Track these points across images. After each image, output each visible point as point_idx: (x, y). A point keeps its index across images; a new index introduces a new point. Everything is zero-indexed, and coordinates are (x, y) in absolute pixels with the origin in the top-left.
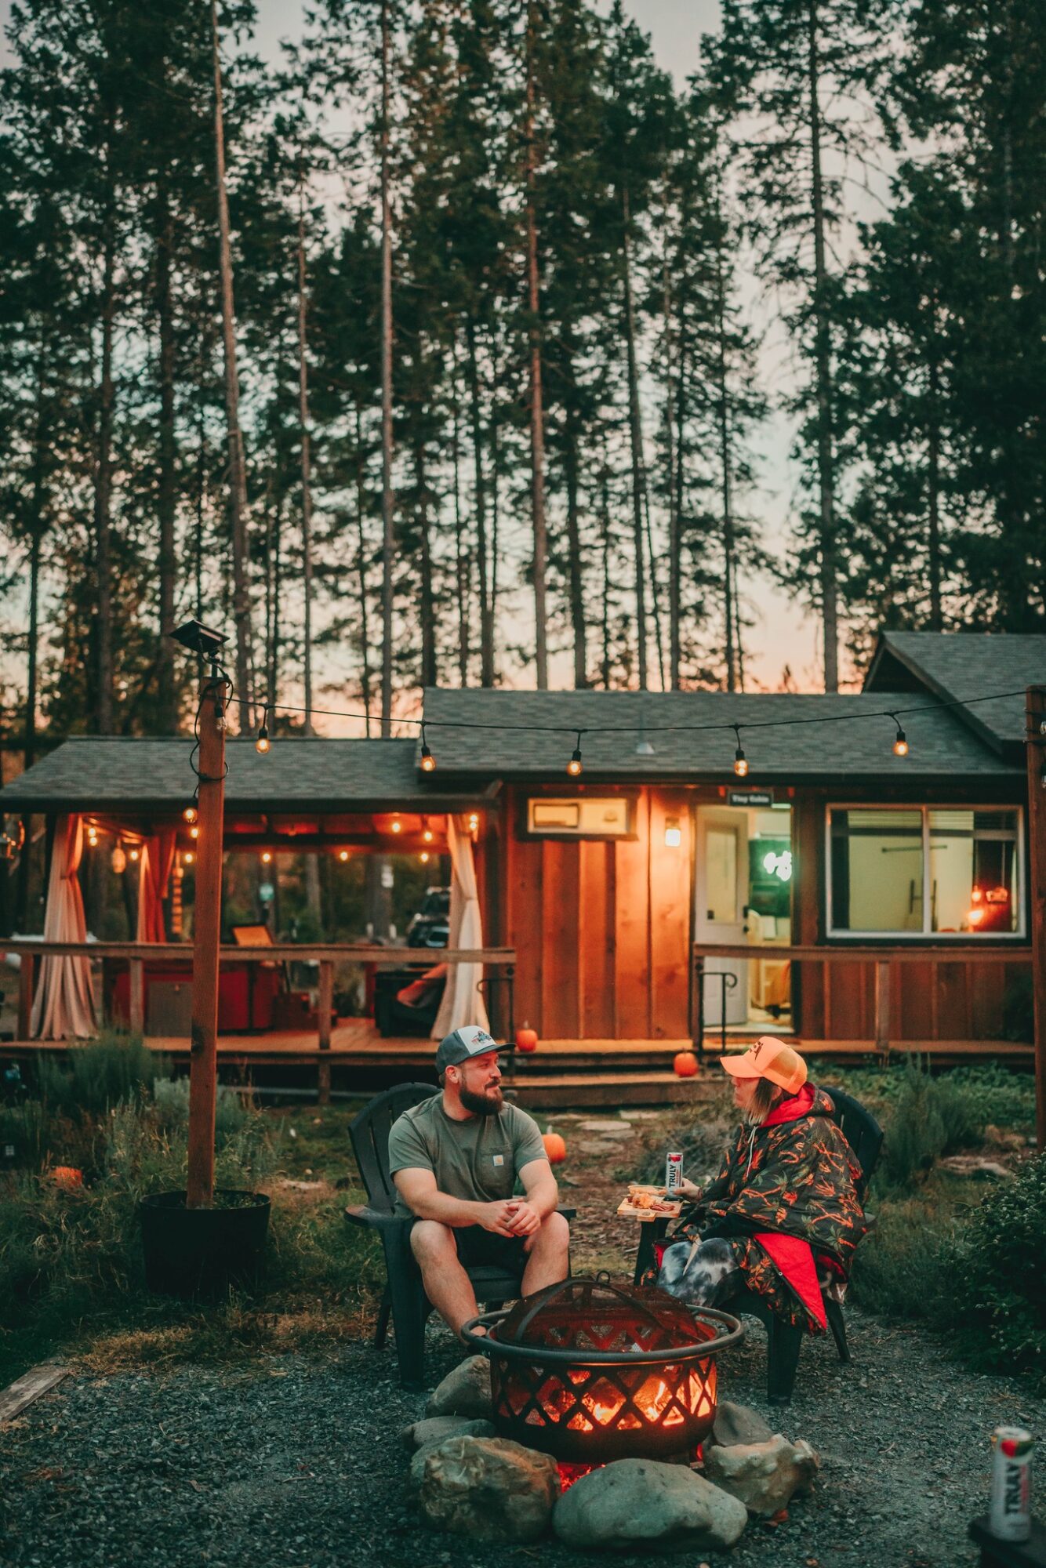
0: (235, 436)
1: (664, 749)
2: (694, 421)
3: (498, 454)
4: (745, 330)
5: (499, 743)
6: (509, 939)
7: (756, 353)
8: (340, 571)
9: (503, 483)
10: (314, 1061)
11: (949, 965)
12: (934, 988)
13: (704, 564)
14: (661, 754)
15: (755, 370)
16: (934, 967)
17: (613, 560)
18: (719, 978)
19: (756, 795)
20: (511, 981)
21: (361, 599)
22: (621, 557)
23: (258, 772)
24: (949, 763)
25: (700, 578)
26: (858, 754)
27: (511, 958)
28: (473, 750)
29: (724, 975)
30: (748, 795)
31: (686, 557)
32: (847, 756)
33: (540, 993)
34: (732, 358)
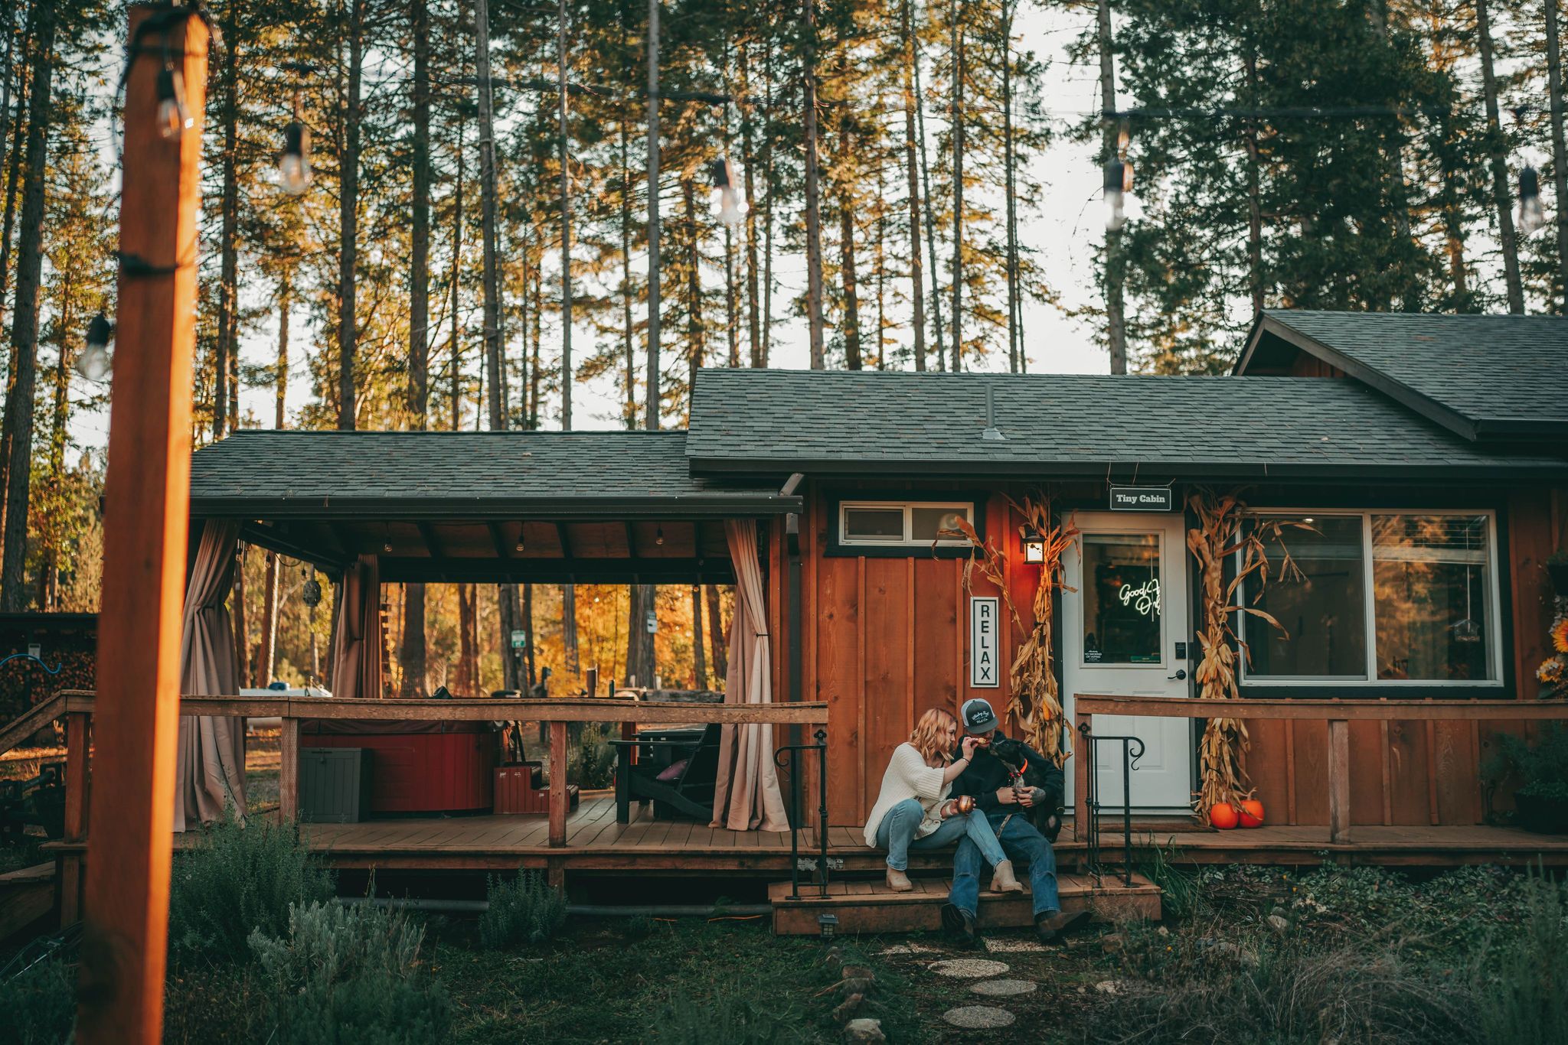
0: (489, 143)
1: (1019, 435)
2: (975, 152)
3: (772, 176)
4: (1030, 55)
5: (797, 427)
6: (813, 691)
7: (1043, 77)
8: (604, 304)
9: (778, 208)
10: (542, 864)
11: (1402, 723)
12: (1385, 754)
13: (985, 300)
14: (1014, 441)
15: (1040, 94)
16: (1385, 726)
17: (887, 298)
18: (1121, 742)
19: (1148, 494)
20: (823, 749)
21: (628, 334)
22: (896, 294)
23: (476, 467)
24: (1400, 453)
25: (980, 312)
26: (1275, 443)
27: (822, 716)
28: (763, 436)
29: (1126, 740)
30: (1137, 494)
31: (966, 291)
32: (1263, 444)
33: (856, 761)
34: (1018, 84)
